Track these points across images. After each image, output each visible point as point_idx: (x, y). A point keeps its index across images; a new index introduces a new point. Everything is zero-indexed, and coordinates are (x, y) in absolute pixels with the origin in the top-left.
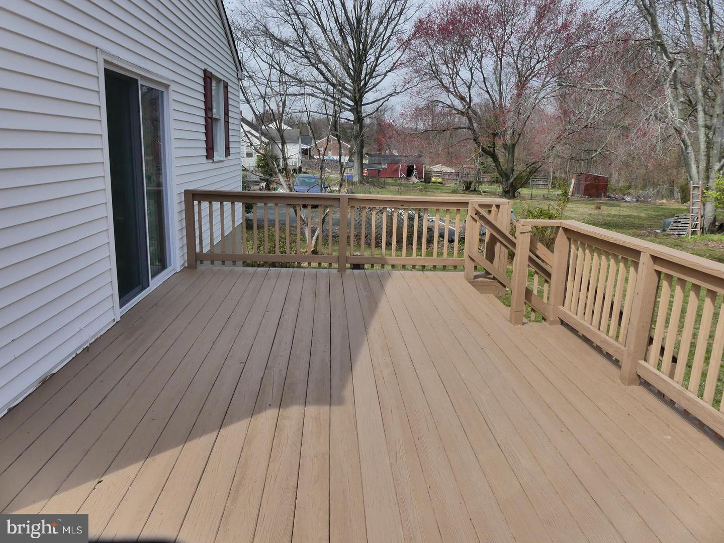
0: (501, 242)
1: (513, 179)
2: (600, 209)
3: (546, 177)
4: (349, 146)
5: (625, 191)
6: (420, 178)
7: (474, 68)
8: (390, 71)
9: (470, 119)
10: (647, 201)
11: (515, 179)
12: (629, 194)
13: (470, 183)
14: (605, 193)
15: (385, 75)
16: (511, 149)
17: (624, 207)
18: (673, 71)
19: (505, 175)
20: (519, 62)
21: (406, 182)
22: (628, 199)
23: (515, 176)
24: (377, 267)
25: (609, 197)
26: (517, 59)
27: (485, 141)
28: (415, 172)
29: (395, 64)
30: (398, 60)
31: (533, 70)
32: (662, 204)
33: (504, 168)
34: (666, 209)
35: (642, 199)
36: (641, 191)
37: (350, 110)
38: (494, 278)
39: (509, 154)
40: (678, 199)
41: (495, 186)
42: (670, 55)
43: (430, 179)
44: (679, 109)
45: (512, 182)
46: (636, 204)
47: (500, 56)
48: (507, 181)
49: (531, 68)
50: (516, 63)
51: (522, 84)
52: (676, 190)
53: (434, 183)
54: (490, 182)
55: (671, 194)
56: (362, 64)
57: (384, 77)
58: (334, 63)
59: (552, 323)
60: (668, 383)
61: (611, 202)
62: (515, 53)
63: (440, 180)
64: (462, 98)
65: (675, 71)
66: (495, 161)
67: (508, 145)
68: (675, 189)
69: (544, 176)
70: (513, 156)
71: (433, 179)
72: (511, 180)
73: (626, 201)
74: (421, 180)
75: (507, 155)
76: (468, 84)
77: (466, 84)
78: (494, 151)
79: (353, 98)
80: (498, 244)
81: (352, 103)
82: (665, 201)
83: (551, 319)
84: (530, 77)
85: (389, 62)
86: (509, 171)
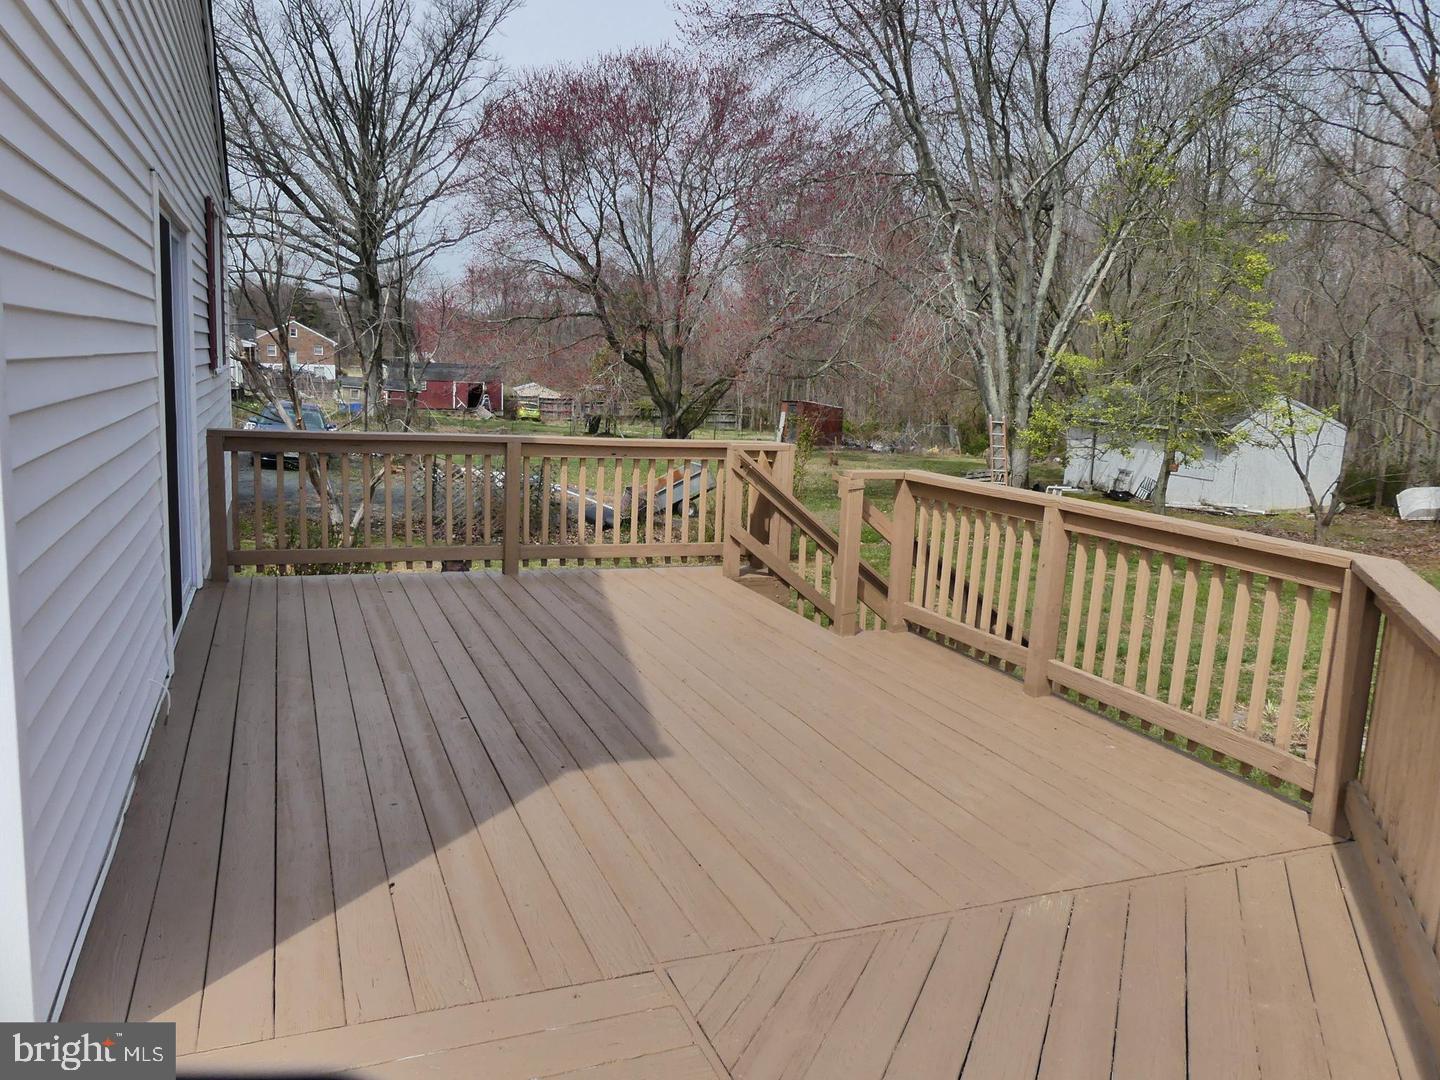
0: (781, 513)
1: (681, 411)
2: (836, 464)
3: (731, 410)
4: (335, 344)
5: (871, 434)
6: (495, 409)
7: (603, 203)
8: (432, 197)
9: (599, 299)
10: (908, 451)
11: (684, 412)
12: (878, 438)
13: (598, 420)
14: (839, 438)
15: (424, 206)
16: (675, 355)
17: (875, 461)
18: (956, 231)
19: (666, 405)
20: (685, 197)
21: (468, 417)
22: (877, 447)
23: (685, 407)
24: (572, 564)
25: (846, 444)
26: (680, 191)
27: (628, 341)
28: (484, 398)
29: (442, 184)
30: (448, 177)
31: (709, 213)
32: (932, 455)
33: (662, 391)
34: (940, 463)
35: (900, 447)
36: (897, 433)
37: (353, 273)
38: (771, 573)
39: (671, 365)
40: (956, 445)
41: (641, 426)
42: (950, 204)
43: (516, 412)
44: (966, 294)
45: (680, 418)
46: (894, 456)
47: (648, 183)
48: (670, 415)
49: (706, 209)
50: (679, 198)
51: (689, 237)
52: (953, 430)
53: (523, 419)
54: (630, 417)
55: (944, 440)
56: (375, 179)
57: (422, 209)
58: (314, 176)
59: (895, 629)
60: (1097, 682)
61: (850, 453)
62: (678, 179)
63: (535, 413)
64: (582, 259)
65: (959, 231)
66: (646, 379)
67: (669, 348)
68: (951, 429)
69: (727, 407)
70: (679, 368)
71: (522, 413)
72: (679, 414)
73: (874, 451)
74: (497, 414)
75: (668, 368)
76: (594, 233)
77: (591, 233)
78: (645, 359)
79: (359, 248)
80: (776, 516)
81: (356, 259)
82: (936, 449)
83: (895, 624)
84: (705, 225)
85: (431, 181)
86: (673, 399)
